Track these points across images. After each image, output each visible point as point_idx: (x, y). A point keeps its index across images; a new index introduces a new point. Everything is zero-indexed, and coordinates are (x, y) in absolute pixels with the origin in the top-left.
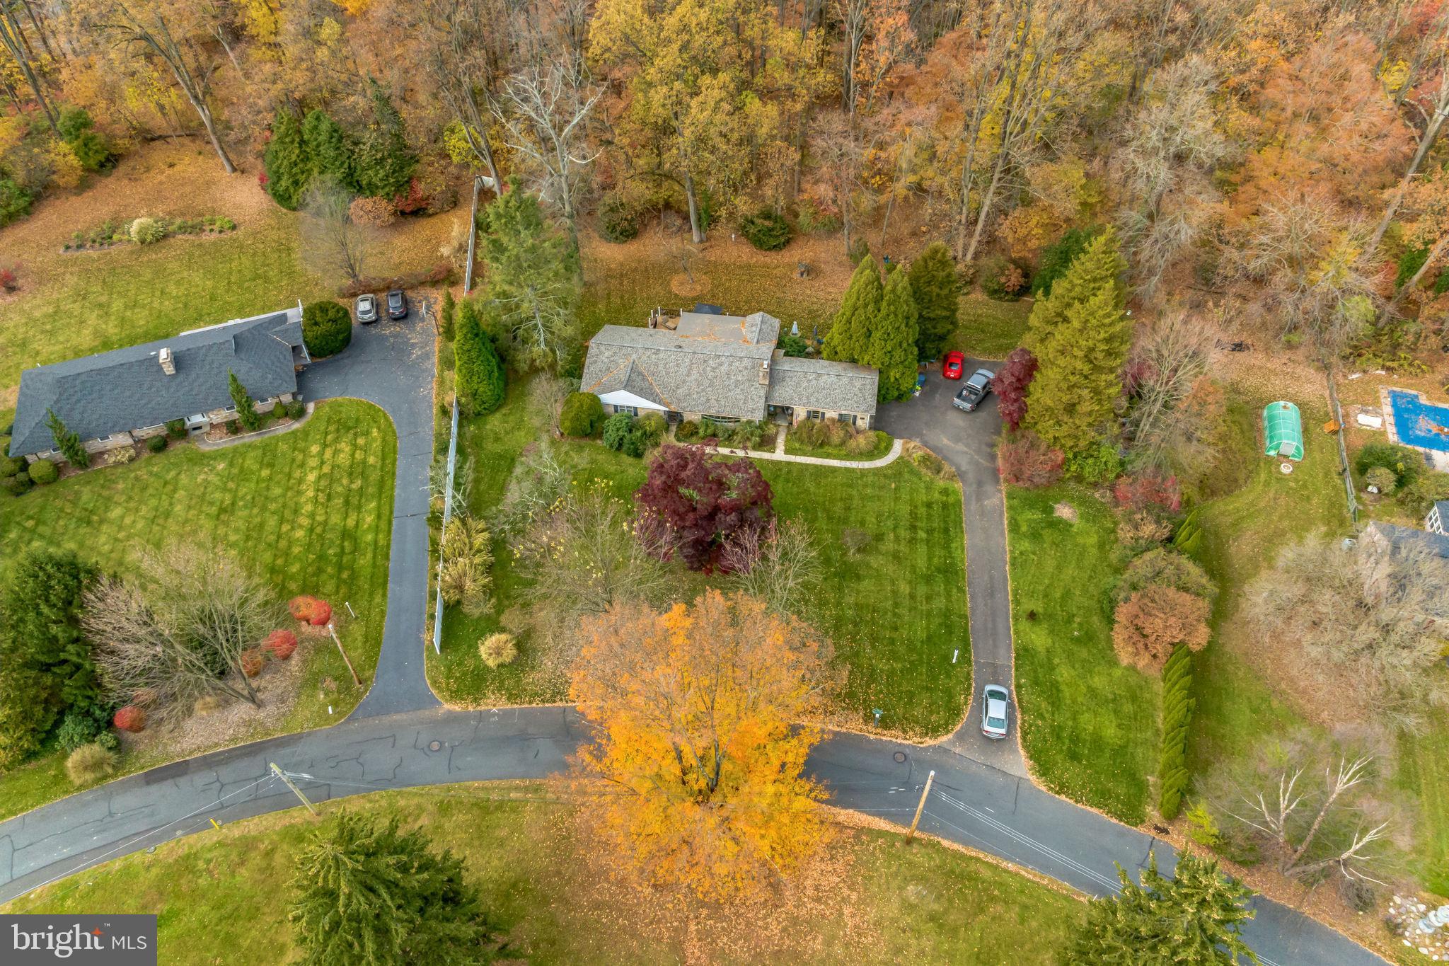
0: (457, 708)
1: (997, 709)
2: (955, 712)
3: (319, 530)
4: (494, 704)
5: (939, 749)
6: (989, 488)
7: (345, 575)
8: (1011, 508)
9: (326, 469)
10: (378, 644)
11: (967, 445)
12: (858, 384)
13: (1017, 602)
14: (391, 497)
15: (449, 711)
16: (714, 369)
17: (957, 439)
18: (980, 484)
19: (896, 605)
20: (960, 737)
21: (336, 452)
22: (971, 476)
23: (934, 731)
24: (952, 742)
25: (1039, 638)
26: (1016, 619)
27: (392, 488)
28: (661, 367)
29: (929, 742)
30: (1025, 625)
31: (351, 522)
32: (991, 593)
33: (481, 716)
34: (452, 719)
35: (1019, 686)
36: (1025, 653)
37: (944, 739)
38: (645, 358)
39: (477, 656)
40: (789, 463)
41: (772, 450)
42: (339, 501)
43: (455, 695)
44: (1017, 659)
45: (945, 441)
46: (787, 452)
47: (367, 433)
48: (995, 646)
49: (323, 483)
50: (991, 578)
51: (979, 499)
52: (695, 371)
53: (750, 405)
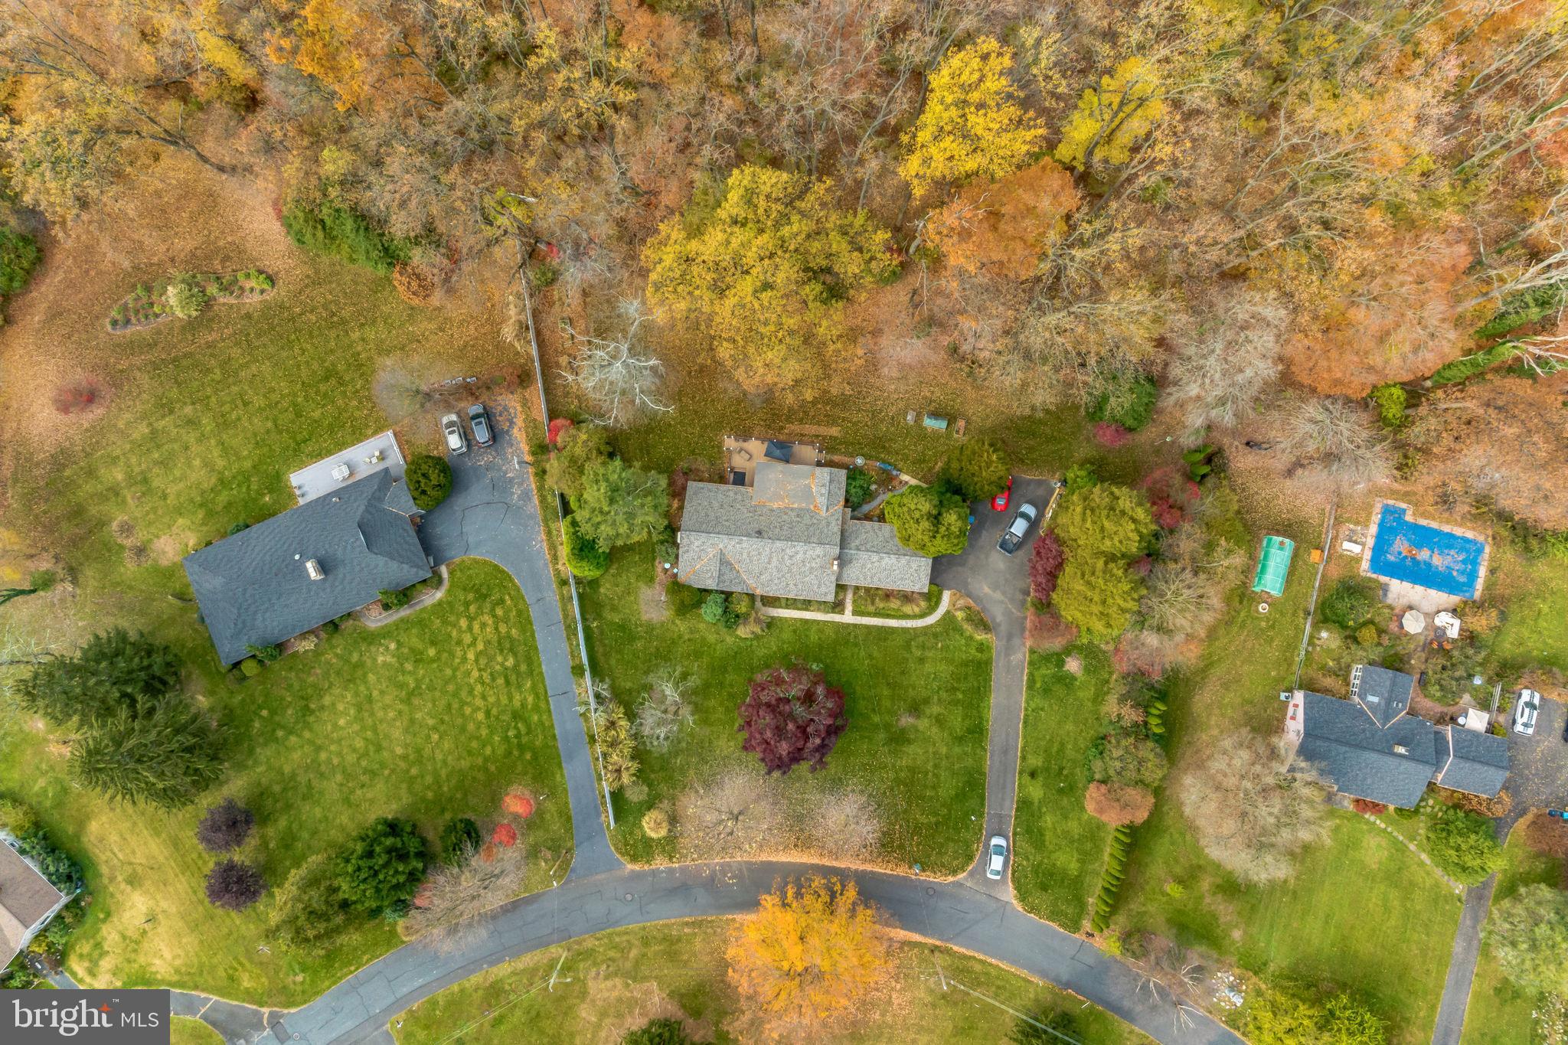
0: (637, 867)
1: (997, 862)
2: (970, 858)
3: (494, 711)
4: (660, 863)
5: (959, 885)
6: (1016, 641)
7: (528, 756)
8: (1031, 663)
9: (480, 646)
10: (569, 819)
11: (1004, 593)
12: (914, 566)
13: (1024, 758)
14: (541, 673)
15: (633, 871)
16: (791, 557)
17: (995, 587)
18: (1010, 637)
19: (936, 766)
20: (972, 874)
21: (483, 625)
22: (1003, 628)
23: (954, 872)
24: (966, 879)
25: (1036, 791)
26: (1020, 773)
27: (540, 665)
28: (745, 556)
29: (951, 879)
30: (1026, 778)
31: (517, 703)
32: (1005, 752)
33: (654, 873)
34: (635, 876)
35: (1015, 834)
36: (1024, 805)
37: (961, 876)
38: (730, 547)
39: (641, 827)
40: (855, 625)
41: (842, 612)
42: (501, 681)
43: (634, 859)
44: (1017, 810)
45: (986, 590)
46: (855, 613)
47: (502, 601)
48: (1003, 799)
49: (483, 662)
50: (1008, 735)
51: (1007, 655)
52: (775, 559)
53: (823, 589)
